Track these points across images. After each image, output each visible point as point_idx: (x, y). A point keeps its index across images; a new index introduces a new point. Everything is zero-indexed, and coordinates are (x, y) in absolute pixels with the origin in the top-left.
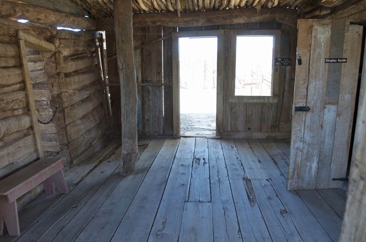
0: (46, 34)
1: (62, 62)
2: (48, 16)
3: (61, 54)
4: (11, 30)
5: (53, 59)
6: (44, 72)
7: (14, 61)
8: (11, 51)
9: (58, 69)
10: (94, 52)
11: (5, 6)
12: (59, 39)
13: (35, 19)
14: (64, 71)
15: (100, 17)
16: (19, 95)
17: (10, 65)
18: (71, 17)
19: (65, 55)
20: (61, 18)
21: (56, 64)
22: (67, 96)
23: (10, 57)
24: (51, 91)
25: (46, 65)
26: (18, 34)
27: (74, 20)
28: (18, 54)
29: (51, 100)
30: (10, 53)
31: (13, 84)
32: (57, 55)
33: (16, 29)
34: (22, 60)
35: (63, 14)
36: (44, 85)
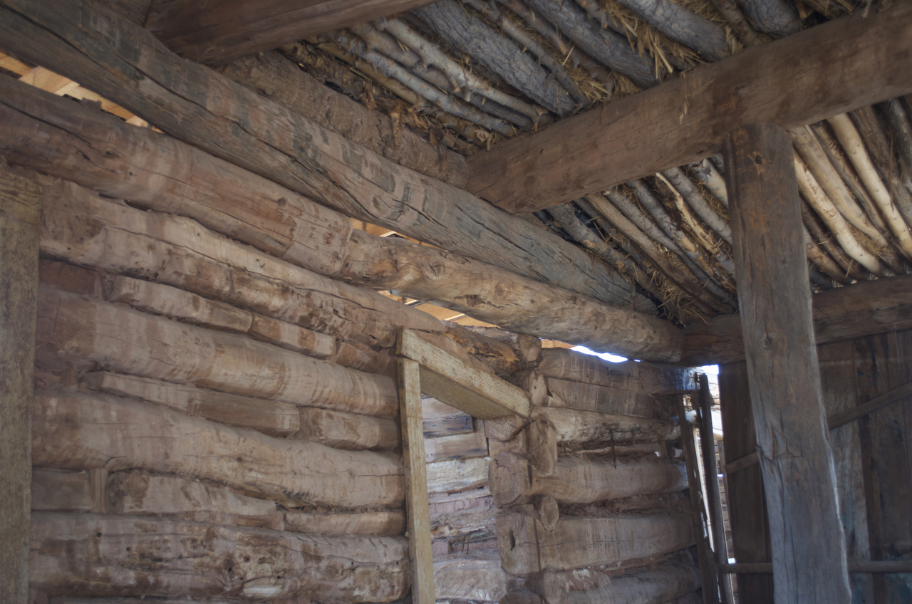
0: (502, 358)
1: (553, 457)
2: (506, 289)
3: (550, 428)
4: (378, 324)
5: (520, 443)
6: (489, 493)
7: (377, 429)
8: (371, 393)
9: (534, 479)
10: (677, 444)
11: (364, 247)
12: (546, 378)
13: (460, 298)
14: (559, 493)
15: (697, 315)
16: (381, 550)
17: (361, 441)
18: (589, 303)
19: (567, 438)
20: (552, 302)
21: (529, 461)
22: (563, 589)
23: (365, 415)
24: (507, 563)
25: (494, 465)
26: (402, 339)
27: (597, 315)
28: (396, 407)
29: (506, 596)
30: (366, 400)
31: (364, 510)
32: (534, 431)
33: (398, 324)
34: (406, 427)
35: (561, 291)
36: (486, 544)
